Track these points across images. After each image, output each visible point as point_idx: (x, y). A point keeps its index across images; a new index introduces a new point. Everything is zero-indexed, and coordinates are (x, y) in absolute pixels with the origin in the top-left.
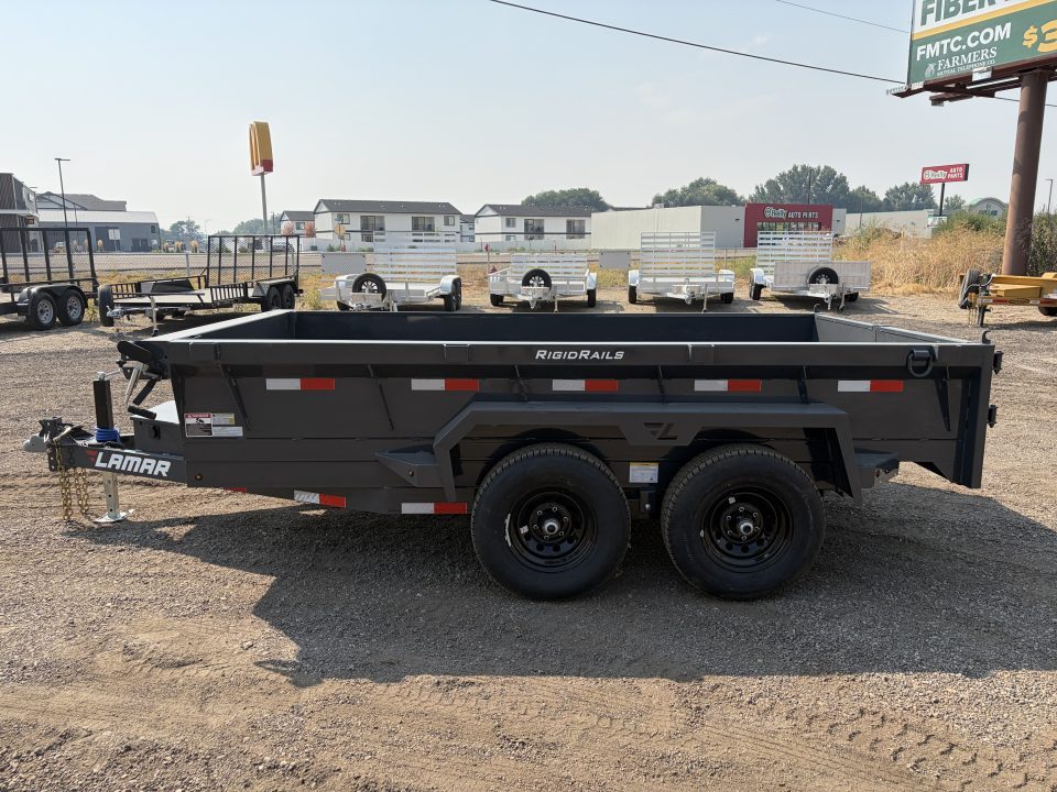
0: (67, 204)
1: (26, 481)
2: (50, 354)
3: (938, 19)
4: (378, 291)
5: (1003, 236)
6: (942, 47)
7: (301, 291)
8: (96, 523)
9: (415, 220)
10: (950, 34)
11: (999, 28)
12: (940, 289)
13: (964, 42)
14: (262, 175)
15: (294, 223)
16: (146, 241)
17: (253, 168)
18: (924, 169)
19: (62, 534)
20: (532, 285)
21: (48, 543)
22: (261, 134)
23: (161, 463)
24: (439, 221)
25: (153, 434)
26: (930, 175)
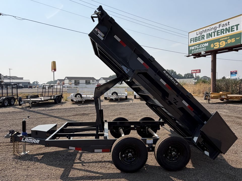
0: (11, 78)
1: (3, 144)
2: (7, 112)
3: (193, 42)
4: (80, 97)
5: (210, 84)
6: (195, 47)
7: (63, 97)
8: (20, 155)
9: (86, 81)
10: (196, 45)
11: (206, 44)
12: (198, 95)
13: (199, 46)
14: (54, 72)
15: (60, 82)
16: (27, 86)
17: (52, 70)
18: (192, 70)
19: (13, 158)
20: (114, 95)
21: (9, 160)
22: (54, 63)
23: (37, 140)
24: (91, 81)
25: (36, 133)
26: (193, 72)
